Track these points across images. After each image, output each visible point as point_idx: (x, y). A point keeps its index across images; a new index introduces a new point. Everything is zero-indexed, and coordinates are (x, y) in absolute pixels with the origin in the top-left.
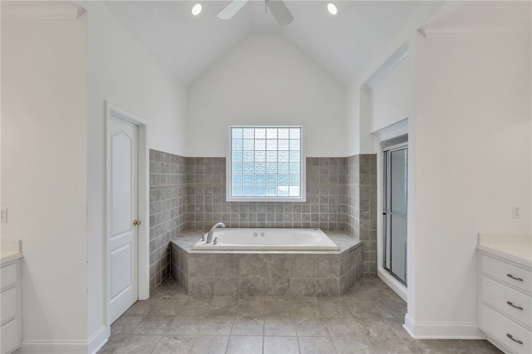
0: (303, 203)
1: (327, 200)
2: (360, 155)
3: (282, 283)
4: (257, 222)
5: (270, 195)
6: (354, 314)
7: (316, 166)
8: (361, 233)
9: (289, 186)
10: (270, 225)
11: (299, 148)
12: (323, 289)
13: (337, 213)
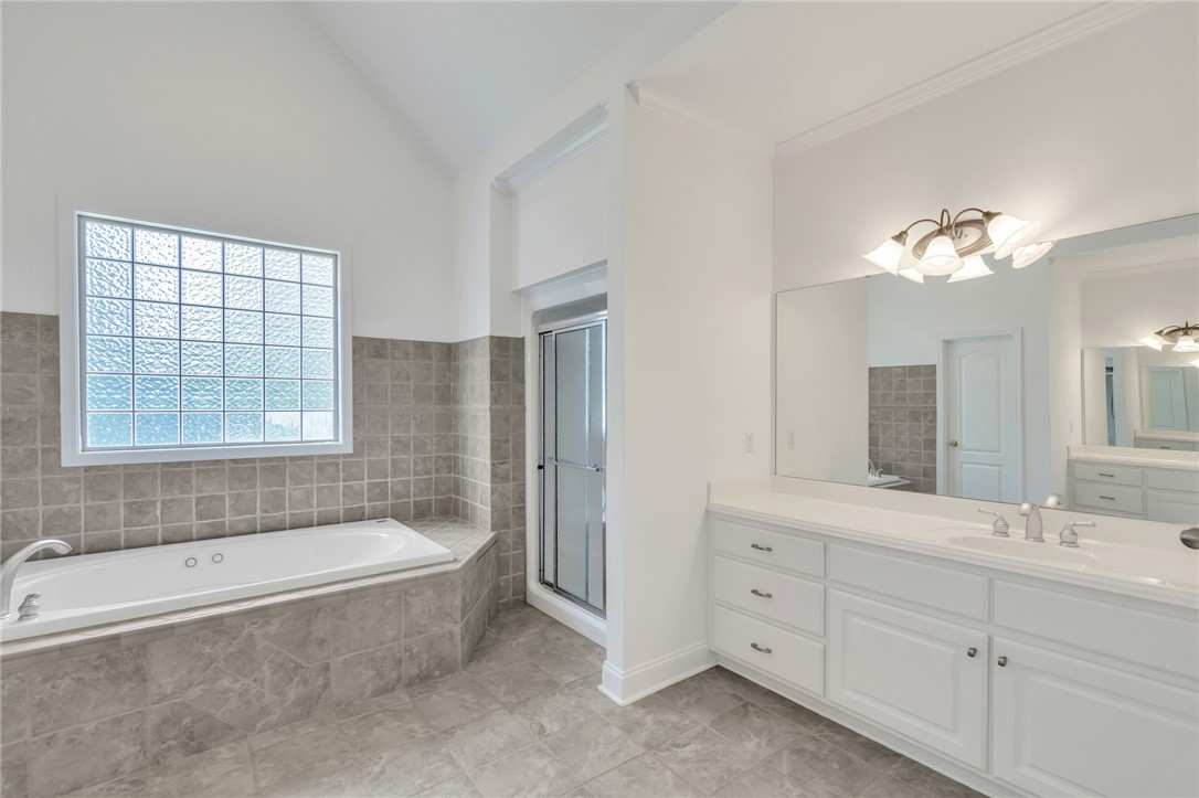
0: (345, 456)
1: (408, 446)
2: (492, 338)
3: (305, 682)
4: (195, 524)
5: (240, 437)
6: (503, 699)
7: (380, 361)
8: (495, 515)
9: (302, 411)
10: (242, 527)
11: (332, 311)
12: (420, 665)
13: (433, 476)
